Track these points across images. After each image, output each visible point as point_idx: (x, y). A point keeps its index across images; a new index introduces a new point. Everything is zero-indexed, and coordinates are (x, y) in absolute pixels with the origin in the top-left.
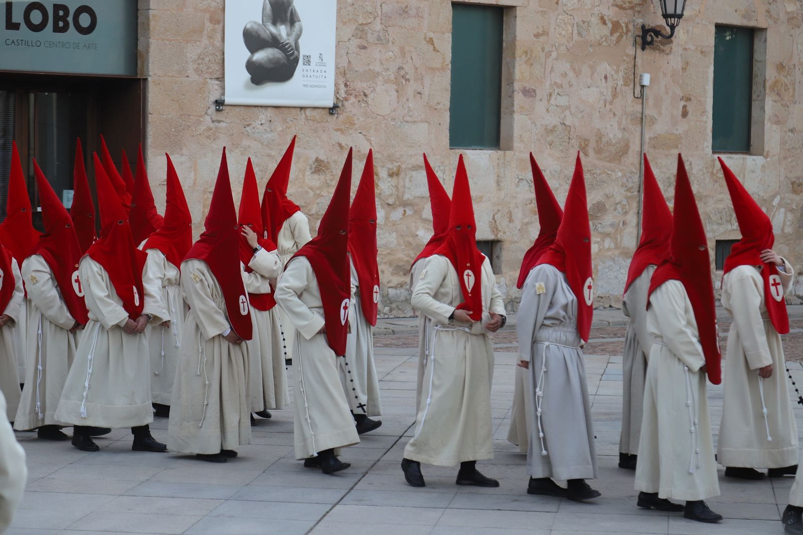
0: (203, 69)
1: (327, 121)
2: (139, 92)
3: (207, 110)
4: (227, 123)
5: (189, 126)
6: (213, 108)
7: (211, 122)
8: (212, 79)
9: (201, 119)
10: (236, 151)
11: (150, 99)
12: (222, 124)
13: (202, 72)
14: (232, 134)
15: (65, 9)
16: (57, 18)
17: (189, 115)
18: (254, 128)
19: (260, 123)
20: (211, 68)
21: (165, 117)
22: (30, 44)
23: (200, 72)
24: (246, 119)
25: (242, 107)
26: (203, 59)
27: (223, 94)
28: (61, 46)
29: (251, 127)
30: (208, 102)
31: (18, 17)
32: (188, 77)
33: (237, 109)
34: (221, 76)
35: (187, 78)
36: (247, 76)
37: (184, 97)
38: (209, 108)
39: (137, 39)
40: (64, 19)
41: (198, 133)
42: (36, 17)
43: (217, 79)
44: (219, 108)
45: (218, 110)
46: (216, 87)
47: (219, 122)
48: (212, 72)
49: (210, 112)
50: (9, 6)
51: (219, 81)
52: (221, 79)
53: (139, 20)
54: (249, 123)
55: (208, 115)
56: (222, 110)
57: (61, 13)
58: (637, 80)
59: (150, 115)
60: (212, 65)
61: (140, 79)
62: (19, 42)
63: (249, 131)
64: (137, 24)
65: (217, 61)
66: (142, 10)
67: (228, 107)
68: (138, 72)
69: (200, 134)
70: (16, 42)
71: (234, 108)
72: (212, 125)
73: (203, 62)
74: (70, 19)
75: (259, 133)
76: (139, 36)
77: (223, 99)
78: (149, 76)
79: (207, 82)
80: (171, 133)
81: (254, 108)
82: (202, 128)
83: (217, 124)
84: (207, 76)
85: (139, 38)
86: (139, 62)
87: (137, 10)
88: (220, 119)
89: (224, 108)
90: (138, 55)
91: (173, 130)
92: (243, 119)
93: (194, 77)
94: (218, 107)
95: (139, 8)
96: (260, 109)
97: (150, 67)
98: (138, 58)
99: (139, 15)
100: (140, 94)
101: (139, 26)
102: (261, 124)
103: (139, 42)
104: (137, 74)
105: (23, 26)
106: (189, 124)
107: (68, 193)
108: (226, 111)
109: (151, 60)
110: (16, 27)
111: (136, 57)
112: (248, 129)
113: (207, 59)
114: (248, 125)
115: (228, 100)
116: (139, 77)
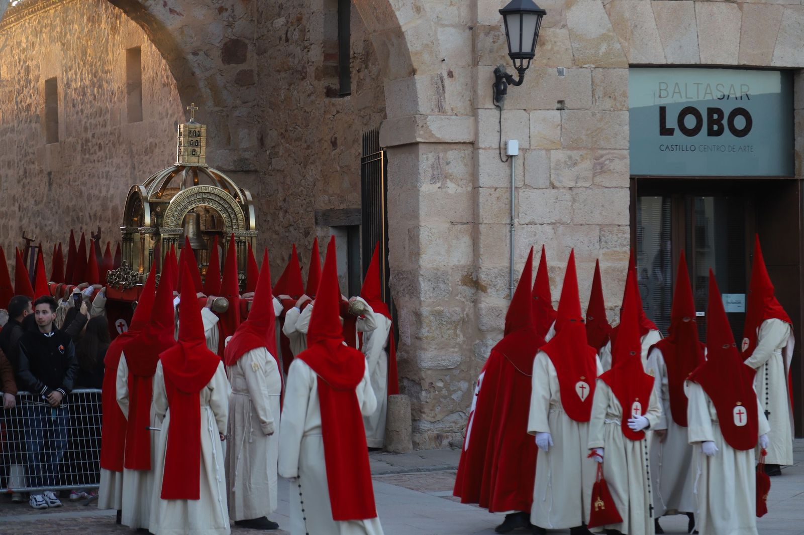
2: (797, 193)
15: (719, 112)
16: (711, 122)
22: (684, 148)
28: (716, 149)
31: (672, 122)
39: (794, 140)
40: (719, 122)
42: (690, 121)
50: (663, 110)
53: (795, 120)
57: (715, 116)
61: (797, 179)
62: (674, 147)
64: (794, 124)
66: (798, 109)
68: (796, 173)
70: (670, 147)
74: (725, 122)
76: (796, 136)
85: (796, 138)
86: (796, 162)
87: (794, 110)
90: (795, 156)
95: (796, 107)
98: (795, 158)
99: (795, 114)
100: (798, 194)
101: (795, 125)
103: (796, 143)
104: (794, 175)
105: (677, 131)
107: (727, 297)
110: (670, 132)
111: (794, 157)
116: (796, 177)
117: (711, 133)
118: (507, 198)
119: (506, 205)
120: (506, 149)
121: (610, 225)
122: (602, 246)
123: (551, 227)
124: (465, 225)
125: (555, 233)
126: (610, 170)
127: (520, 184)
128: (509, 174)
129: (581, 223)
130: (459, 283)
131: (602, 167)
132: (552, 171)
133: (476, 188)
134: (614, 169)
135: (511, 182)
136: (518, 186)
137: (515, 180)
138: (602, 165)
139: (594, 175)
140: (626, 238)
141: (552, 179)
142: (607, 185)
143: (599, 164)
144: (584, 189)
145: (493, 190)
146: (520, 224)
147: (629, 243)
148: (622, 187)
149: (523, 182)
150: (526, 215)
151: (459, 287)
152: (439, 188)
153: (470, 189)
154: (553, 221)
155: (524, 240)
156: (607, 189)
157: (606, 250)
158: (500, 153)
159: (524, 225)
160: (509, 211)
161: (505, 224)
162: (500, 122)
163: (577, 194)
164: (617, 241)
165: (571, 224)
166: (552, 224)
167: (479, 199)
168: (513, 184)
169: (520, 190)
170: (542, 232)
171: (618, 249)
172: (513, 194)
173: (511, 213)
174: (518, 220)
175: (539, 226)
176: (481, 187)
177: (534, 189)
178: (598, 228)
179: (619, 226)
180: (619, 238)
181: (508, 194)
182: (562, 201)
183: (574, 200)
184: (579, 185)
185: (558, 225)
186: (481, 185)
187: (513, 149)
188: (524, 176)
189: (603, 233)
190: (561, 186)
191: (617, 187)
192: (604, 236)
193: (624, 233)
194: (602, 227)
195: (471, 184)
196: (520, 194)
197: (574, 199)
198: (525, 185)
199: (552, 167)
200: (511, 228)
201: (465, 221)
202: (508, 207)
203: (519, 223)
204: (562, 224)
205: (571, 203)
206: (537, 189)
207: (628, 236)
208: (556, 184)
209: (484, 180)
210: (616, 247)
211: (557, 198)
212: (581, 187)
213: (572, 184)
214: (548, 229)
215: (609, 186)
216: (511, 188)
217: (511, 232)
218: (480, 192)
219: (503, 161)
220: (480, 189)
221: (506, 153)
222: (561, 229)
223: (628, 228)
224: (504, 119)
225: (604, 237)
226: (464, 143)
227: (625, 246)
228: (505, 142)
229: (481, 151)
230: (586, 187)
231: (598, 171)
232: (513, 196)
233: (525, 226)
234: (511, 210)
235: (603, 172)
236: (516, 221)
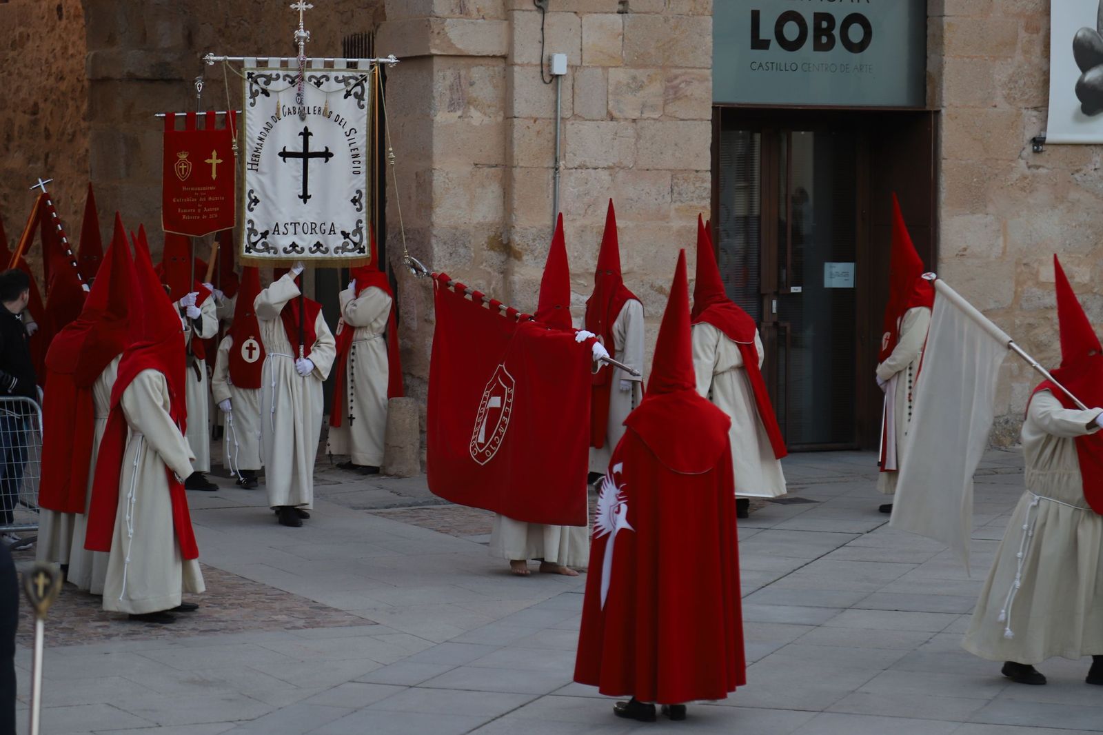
0: (1016, 96)
2: (929, 129)
3: (1021, 152)
4: (1048, 169)
5: (996, 175)
6: (1029, 148)
7: (1026, 168)
8: (1028, 108)
9: (1014, 165)
10: (1061, 207)
11: (944, 139)
12: (1042, 171)
13: (1015, 99)
14: (1056, 185)
15: (830, 18)
16: (818, 32)
17: (997, 160)
18: (1085, 175)
19: (1093, 168)
20: (1026, 94)
21: (963, 162)
22: (783, 68)
23: (1012, 100)
24: (1075, 162)
25: (1069, 146)
26: (1016, 82)
27: (1045, 129)
28: (824, 68)
29: (1081, 173)
30: (1023, 141)
31: (767, 32)
32: (995, 106)
33: (1063, 150)
34: (1039, 105)
35: (995, 109)
36: (1077, 103)
37: (989, 135)
38: (1024, 149)
39: (926, 57)
40: (828, 32)
41: (1009, 183)
42: (791, 31)
43: (1035, 108)
44: (1038, 148)
45: (1036, 152)
46: (1034, 120)
47: (1038, 167)
48: (1028, 100)
49: (1024, 154)
50: (755, 16)
51: (1038, 111)
52: (1043, 106)
53: (928, 31)
54: (1078, 168)
55: (1022, 159)
56: (1042, 151)
57: (824, 25)
59: (943, 161)
60: (1027, 90)
61: (930, 111)
62: (770, 65)
63: (1079, 179)
64: (926, 36)
65: (1035, 83)
66: (933, 16)
67: (1050, 147)
68: (927, 102)
69: (1012, 185)
70: (764, 65)
71: (1059, 148)
72: (1027, 172)
73: (1017, 86)
74: (836, 32)
75: (1092, 181)
76: (928, 52)
77: (1043, 136)
78: (943, 107)
79: (1021, 114)
80: (973, 184)
81: (1085, 148)
82: (1015, 176)
83: (1035, 171)
84: (1021, 105)
85: (928, 55)
86: (928, 88)
87: (926, 17)
88: (1038, 163)
89: (1044, 148)
90: (927, 79)
91: (975, 180)
92: (1071, 163)
93: (1004, 107)
94: (1036, 148)
95: (928, 14)
96: (1093, 148)
97: (944, 95)
98: (927, 82)
99: (928, 23)
100: (931, 131)
101: (928, 38)
102: (1095, 169)
103: (928, 61)
104: (926, 105)
105: (774, 44)
106: (997, 171)
107: (831, 267)
108: (1047, 152)
109: (945, 85)
110: (764, 45)
111: (925, 81)
112: (1077, 176)
113: (1021, 82)
114: (1077, 171)
115: (1051, 137)
116: (928, 108)
117: (818, 47)
118: (550, 133)
119: (549, 141)
120: (550, 66)
121: (685, 170)
122: (674, 199)
123: (607, 172)
124: (493, 169)
125: (613, 180)
126: (687, 96)
127: (568, 114)
128: (554, 99)
129: (647, 167)
130: (485, 247)
131: (676, 93)
132: (610, 97)
133: (509, 118)
134: (692, 95)
135: (556, 111)
136: (564, 116)
137: (561, 108)
138: (676, 89)
139: (666, 103)
140: (705, 188)
141: (610, 106)
142: (682, 116)
143: (673, 87)
144: (652, 121)
145: (532, 121)
146: (566, 168)
147: (710, 195)
148: (702, 120)
149: (572, 112)
150: (575, 155)
151: (485, 253)
152: (460, 117)
153: (500, 119)
154: (611, 164)
155: (572, 190)
156: (682, 122)
157: (680, 204)
158: (542, 72)
159: (572, 169)
160: (553, 150)
161: (547, 168)
162: (542, 29)
163: (642, 128)
164: (693, 192)
165: (634, 168)
166: (609, 168)
167: (512, 133)
168: (559, 113)
169: (567, 122)
170: (595, 179)
171: (695, 203)
172: (559, 127)
173: (555, 153)
174: (564, 162)
175: (592, 171)
176: (515, 117)
177: (586, 120)
178: (669, 175)
179: (697, 171)
180: (697, 188)
181: (551, 128)
182: (623, 137)
183: (638, 137)
184: (645, 115)
185: (617, 169)
186: (516, 115)
187: (560, 66)
188: (573, 103)
189: (675, 181)
190: (621, 117)
191: (695, 120)
192: (677, 184)
193: (703, 181)
194: (674, 173)
195: (502, 113)
196: (568, 126)
197: (638, 134)
198: (574, 115)
199: (610, 91)
200: (555, 174)
201: (494, 163)
202: (551, 144)
203: (566, 167)
204: (623, 168)
205: (634, 140)
206: (589, 120)
207: (708, 185)
208: (616, 114)
209: (520, 108)
210: (692, 200)
211: (616, 133)
212: (648, 118)
213: (636, 115)
214: (604, 176)
215: (686, 118)
216: (556, 119)
217: (554, 178)
218: (515, 123)
219: (545, 82)
220: (515, 119)
221: (550, 71)
222: (621, 175)
223: (709, 174)
224: (548, 25)
225: (678, 187)
226: (494, 57)
227: (704, 198)
228: (549, 56)
229: (516, 69)
230: (654, 119)
231: (670, 97)
232: (559, 131)
233: (574, 170)
234: (556, 149)
235: (677, 98)
236: (561, 163)
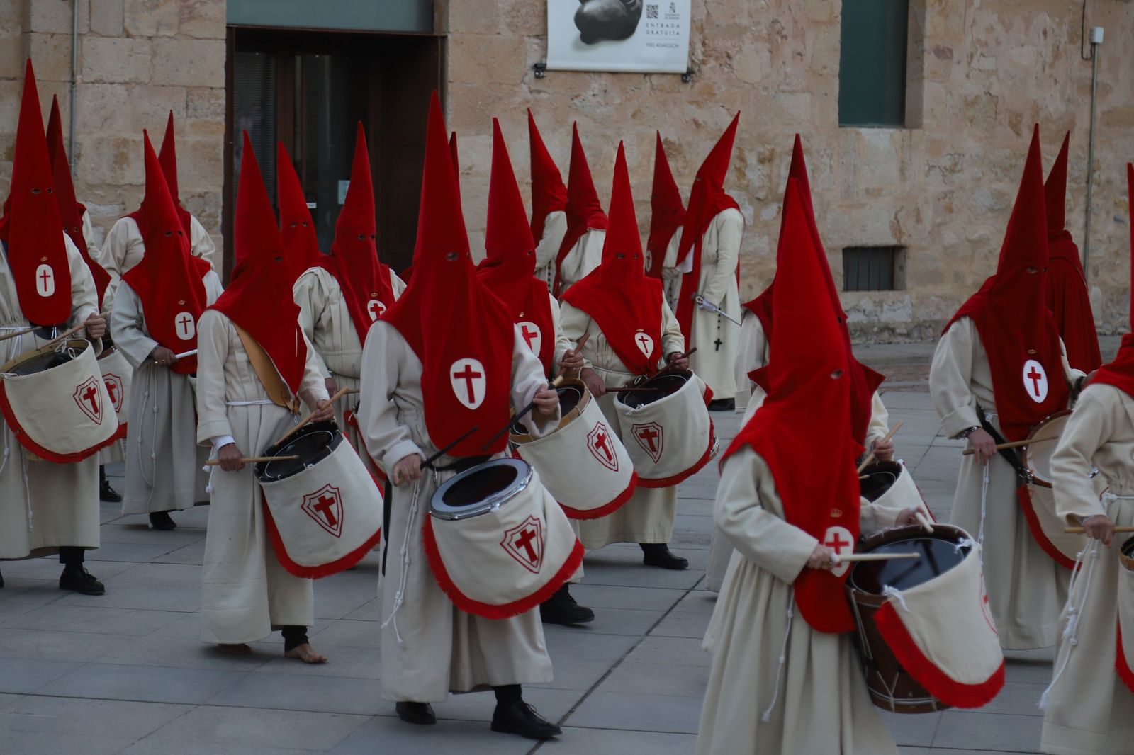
0: (519, 24)
1: (679, 91)
2: (436, 53)
3: (523, 77)
4: (548, 93)
5: (500, 98)
6: (531, 74)
7: (529, 93)
8: (530, 36)
9: (516, 89)
10: (561, 130)
11: (450, 63)
12: (543, 96)
13: (517, 27)
14: (556, 109)
17: (501, 84)
18: (584, 100)
19: (591, 93)
20: (528, 22)
21: (469, 85)
23: (515, 28)
24: (575, 88)
25: (569, 73)
26: (519, 11)
27: (545, 56)
29: (580, 99)
30: (525, 67)
32: (499, 34)
33: (563, 76)
34: (541, 33)
35: (499, 36)
36: (576, 32)
37: (493, 60)
38: (526, 74)
41: (512, 107)
43: (537, 36)
44: (540, 74)
45: (537, 77)
46: (536, 47)
47: (539, 92)
48: (529, 28)
49: (527, 79)
51: (539, 39)
52: (543, 35)
54: (578, 93)
55: (525, 84)
56: (543, 77)
58: (1086, 37)
59: (450, 84)
60: (530, 19)
61: (436, 37)
63: (578, 104)
65: (536, 13)
67: (551, 74)
68: (435, 28)
69: (515, 108)
71: (559, 74)
72: (530, 96)
73: (519, 14)
75: (590, 106)
77: (544, 62)
78: (449, 32)
79: (524, 41)
80: (478, 107)
81: (584, 75)
82: (518, 100)
83: (536, 95)
84: (524, 33)
86: (436, 15)
88: (540, 88)
89: (545, 74)
90: (435, 6)
91: (480, 102)
92: (571, 88)
93: (507, 34)
94: (537, 73)
96: (592, 75)
97: (450, 21)
98: (435, 10)
100: (438, 55)
102: (594, 95)
104: (433, 30)
106: (500, 95)
108: (548, 78)
109: (451, 12)
111: (433, 8)
112: (576, 101)
113: (524, 11)
114: (577, 97)
115: (551, 64)
116: (435, 34)
118: (67, 48)
119: (65, 56)
121: (200, 87)
122: (189, 115)
123: (123, 87)
124: (11, 82)
125: (129, 95)
126: (201, 16)
127: (85, 30)
128: (71, 15)
129: (163, 83)
130: (3, 157)
131: (190, 12)
132: (127, 15)
133: (26, 32)
134: (206, 15)
135: (73, 27)
136: (81, 32)
137: (78, 24)
138: (191, 9)
139: (181, 22)
140: (220, 105)
141: (126, 24)
142: (197, 35)
143: (188, 7)
144: (168, 39)
145: (49, 36)
146: (84, 83)
147: (224, 111)
148: (216, 39)
149: (88, 28)
150: (92, 70)
151: (3, 163)
153: (18, 34)
154: (127, 80)
155: (89, 103)
156: (197, 40)
157: (195, 119)
159: (88, 83)
160: (70, 65)
161: (64, 82)
163: (158, 45)
164: (208, 109)
165: (150, 84)
166: (125, 83)
167: (29, 48)
168: (76, 30)
169: (84, 38)
170: (112, 93)
171: (210, 119)
172: (75, 42)
173: (72, 68)
174: (81, 77)
175: (109, 86)
176: (32, 32)
177: (103, 36)
178: (184, 91)
179: (212, 88)
180: (211, 104)
181: (68, 43)
182: (138, 53)
183: (154, 54)
184: (161, 33)
185: (133, 84)
186: (34, 30)
188: (90, 20)
189: (190, 97)
190: (138, 34)
191: (210, 39)
192: (192, 101)
193: (218, 98)
194: (189, 90)
195: (19, 28)
196: (85, 42)
197: (154, 52)
198: (91, 31)
199: (126, 9)
200: (72, 87)
201: (11, 76)
202: (68, 59)
203: (82, 81)
204: (139, 83)
205: (150, 57)
206: (106, 36)
207: (223, 102)
208: (132, 31)
209: (37, 23)
210: (207, 116)
211: (132, 50)
212: (163, 36)
213: (152, 32)
214: (120, 90)
215: (201, 37)
216: (73, 35)
217: (71, 92)
218: (32, 38)
220: (32, 34)
222: (137, 90)
223: (224, 91)
225: (193, 103)
227: (218, 115)
230: (169, 37)
231: (185, 16)
232: (75, 46)
233: (91, 84)
234: (72, 63)
235: (191, 18)
236: (78, 78)
